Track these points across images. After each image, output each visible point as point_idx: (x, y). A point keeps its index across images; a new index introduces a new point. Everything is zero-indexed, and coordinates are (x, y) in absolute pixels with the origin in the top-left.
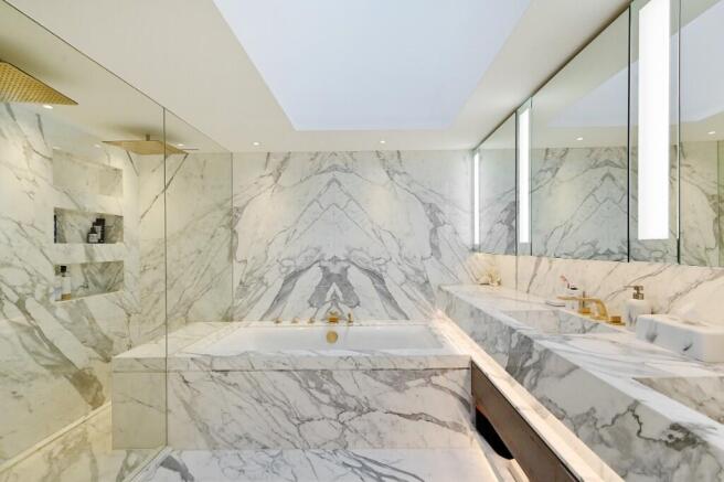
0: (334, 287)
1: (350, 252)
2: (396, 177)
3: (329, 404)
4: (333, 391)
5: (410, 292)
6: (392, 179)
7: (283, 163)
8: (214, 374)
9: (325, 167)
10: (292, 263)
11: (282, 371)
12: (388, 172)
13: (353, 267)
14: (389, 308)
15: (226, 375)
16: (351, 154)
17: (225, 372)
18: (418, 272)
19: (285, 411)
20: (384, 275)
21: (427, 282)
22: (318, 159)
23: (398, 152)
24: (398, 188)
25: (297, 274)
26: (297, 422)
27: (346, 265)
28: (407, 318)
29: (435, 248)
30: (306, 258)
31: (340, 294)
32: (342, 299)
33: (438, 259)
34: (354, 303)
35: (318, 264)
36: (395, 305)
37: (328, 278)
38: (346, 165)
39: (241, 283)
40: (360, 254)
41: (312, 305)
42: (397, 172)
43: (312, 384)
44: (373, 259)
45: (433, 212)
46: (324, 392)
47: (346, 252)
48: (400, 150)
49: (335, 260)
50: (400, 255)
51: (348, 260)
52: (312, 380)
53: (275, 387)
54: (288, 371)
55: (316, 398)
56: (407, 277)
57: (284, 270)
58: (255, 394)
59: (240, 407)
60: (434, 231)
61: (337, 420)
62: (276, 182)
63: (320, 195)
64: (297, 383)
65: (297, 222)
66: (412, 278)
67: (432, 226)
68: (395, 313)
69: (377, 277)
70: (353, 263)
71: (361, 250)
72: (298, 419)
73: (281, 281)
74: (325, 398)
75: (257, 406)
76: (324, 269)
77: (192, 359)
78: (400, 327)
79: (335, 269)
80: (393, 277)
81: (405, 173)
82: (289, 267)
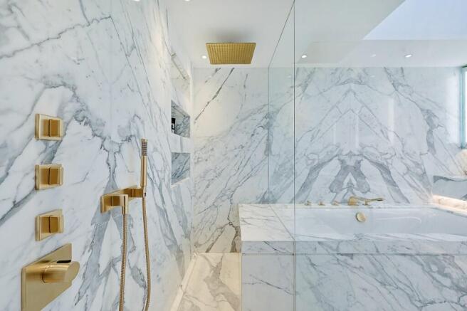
0: (350, 177)
1: (363, 148)
2: (400, 88)
3: (450, 288)
4: (455, 276)
5: (410, 181)
6: (397, 90)
7: (309, 76)
8: (339, 257)
9: (343, 79)
10: (316, 157)
11: (405, 255)
12: (393, 84)
13: (365, 160)
14: (394, 194)
15: (352, 258)
16: (364, 70)
17: (351, 255)
18: (418, 165)
19: (408, 294)
20: (390, 166)
21: (425, 173)
22: (338, 73)
23: (402, 68)
24: (401, 97)
25: (321, 165)
26: (419, 304)
27: (359, 158)
28: (408, 202)
29: (431, 145)
30: (327, 152)
31: (354, 182)
32: (355, 186)
33: (433, 154)
34: (366, 190)
35: (337, 158)
36: (399, 191)
37: (345, 169)
38: (360, 79)
39: (275, 173)
40: (371, 150)
41: (332, 191)
42: (400, 84)
43: (434, 268)
44: (382, 154)
45: (429, 116)
46: (446, 275)
47: (360, 148)
48: (403, 67)
49: (350, 154)
50: (403, 151)
51: (361, 155)
52: (435, 264)
53: (398, 271)
54: (411, 255)
55: (437, 281)
56: (408, 169)
57: (310, 162)
58: (379, 277)
59: (365, 290)
60: (430, 132)
61: (458, 303)
62: (304, 91)
63: (339, 102)
64: (420, 267)
65: (321, 124)
66: (412, 170)
67: (428, 128)
68: (398, 198)
69: (384, 169)
70: (365, 158)
71: (372, 146)
72: (420, 301)
73: (308, 171)
74: (447, 282)
75: (382, 289)
76: (342, 162)
77: (319, 243)
78: (403, 209)
79: (351, 162)
80: (397, 168)
81: (407, 85)
82: (314, 160)
